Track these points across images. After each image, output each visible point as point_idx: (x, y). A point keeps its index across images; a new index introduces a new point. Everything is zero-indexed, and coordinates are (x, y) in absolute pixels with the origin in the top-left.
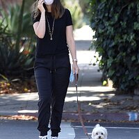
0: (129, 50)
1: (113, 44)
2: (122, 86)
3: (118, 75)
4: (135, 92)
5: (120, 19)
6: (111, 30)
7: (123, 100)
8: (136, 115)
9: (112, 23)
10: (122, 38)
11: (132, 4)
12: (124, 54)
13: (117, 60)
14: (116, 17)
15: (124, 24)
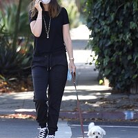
0: (125, 50)
1: (110, 43)
2: (118, 85)
3: (114, 74)
4: (131, 91)
5: (116, 19)
6: (107, 30)
7: (120, 99)
8: (132, 114)
9: (108, 22)
10: (118, 38)
11: (128, 4)
12: (120, 53)
13: (114, 59)
14: (112, 17)
15: (120, 23)
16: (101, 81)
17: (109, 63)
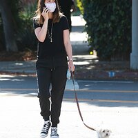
0: (108, 33)
1: (98, 29)
2: (103, 55)
3: (101, 48)
4: (112, 59)
5: (102, 14)
6: (96, 20)
7: (105, 64)
8: (113, 74)
9: (97, 16)
10: (103, 25)
11: (110, 4)
12: (105, 36)
13: (101, 39)
14: (100, 13)
15: (105, 17)
16: (91, 53)
17: (98, 41)
